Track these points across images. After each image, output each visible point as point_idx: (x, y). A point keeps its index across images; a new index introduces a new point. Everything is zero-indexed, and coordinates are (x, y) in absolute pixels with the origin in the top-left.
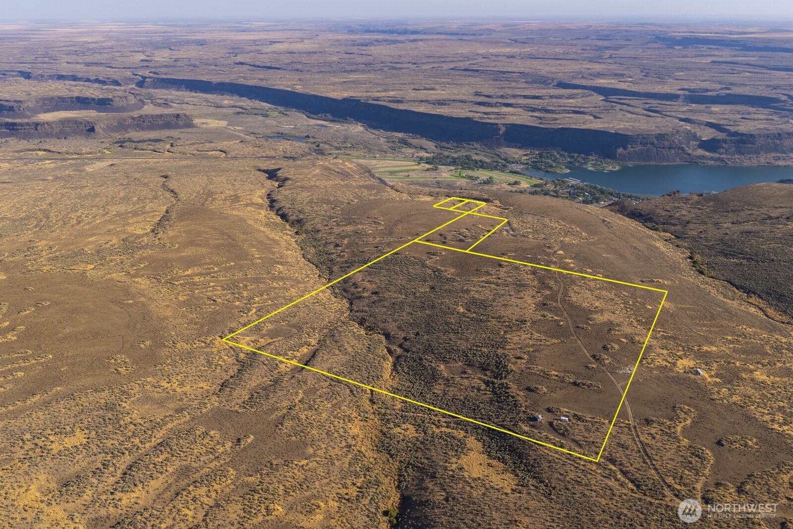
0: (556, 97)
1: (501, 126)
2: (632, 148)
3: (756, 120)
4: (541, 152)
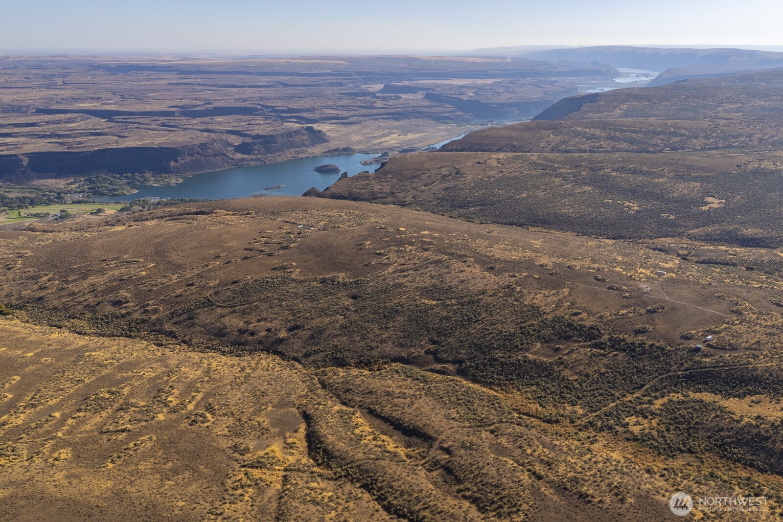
0: (54, 123)
1: (22, 157)
2: (182, 160)
3: (260, 125)
4: (87, 178)
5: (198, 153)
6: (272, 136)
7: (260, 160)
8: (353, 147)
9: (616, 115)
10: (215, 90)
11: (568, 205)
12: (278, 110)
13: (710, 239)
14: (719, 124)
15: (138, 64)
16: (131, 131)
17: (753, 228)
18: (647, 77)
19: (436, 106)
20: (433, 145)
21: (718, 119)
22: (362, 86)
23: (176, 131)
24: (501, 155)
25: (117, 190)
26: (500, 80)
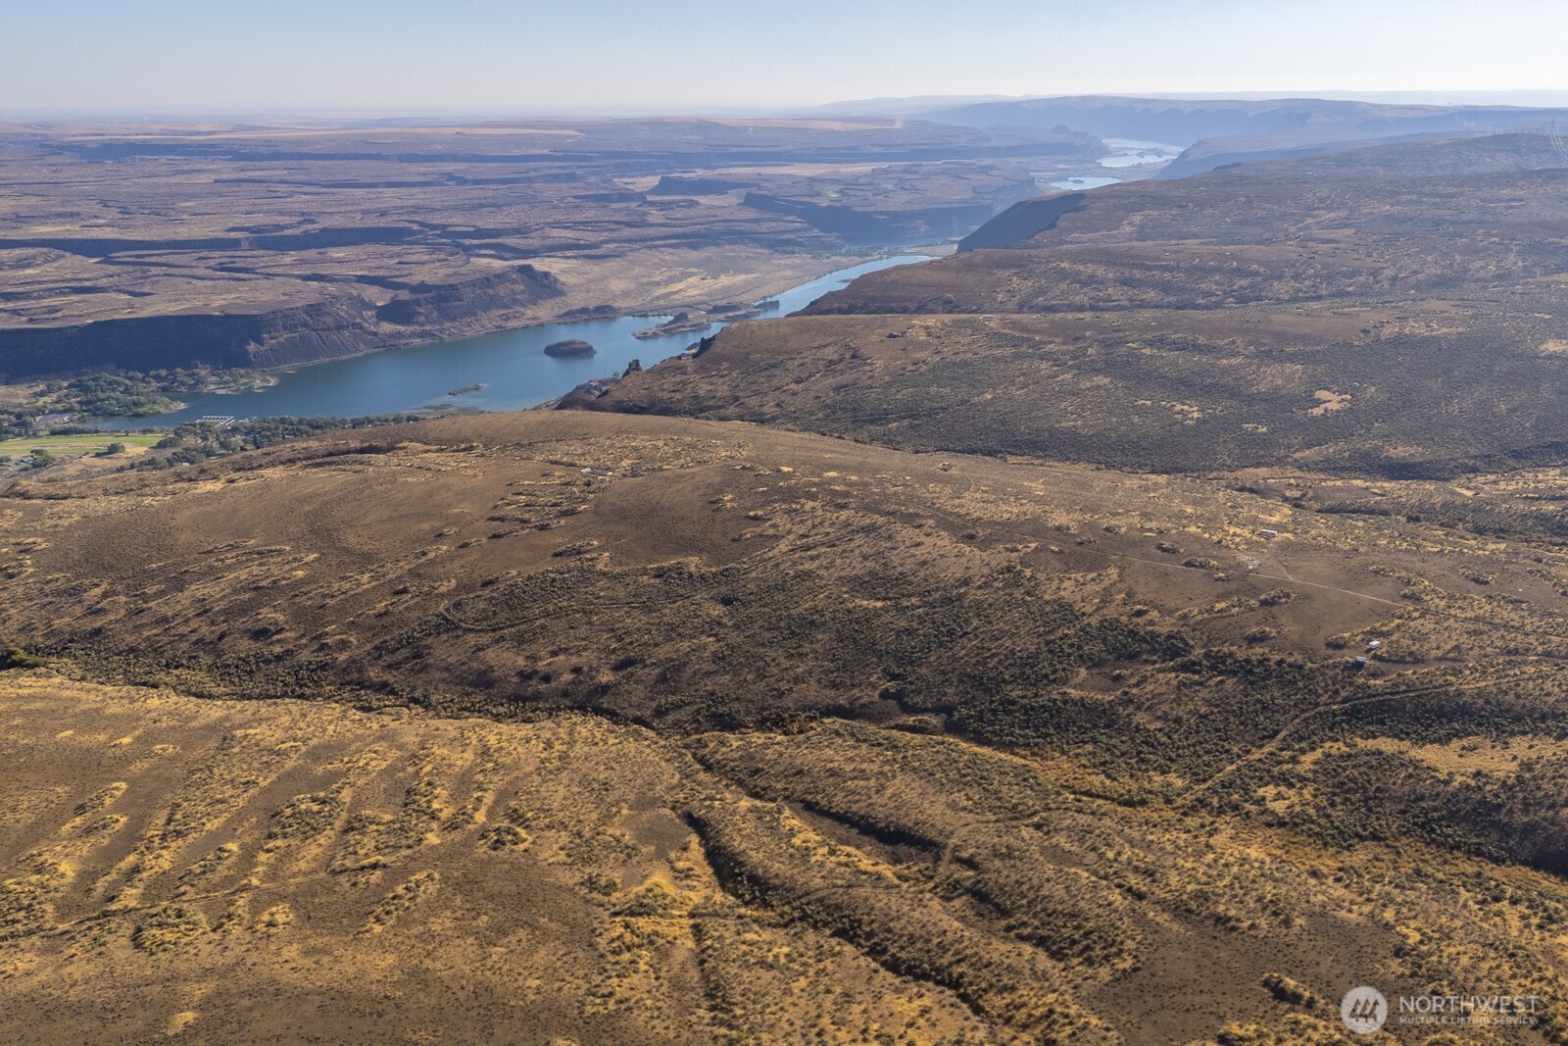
2: (271, 338)
3: (424, 263)
4: (73, 381)
5: (305, 325)
6: (452, 287)
7: (431, 334)
8: (616, 305)
9: (1123, 235)
10: (318, 194)
11: (1072, 414)
12: (454, 232)
13: (1334, 468)
14: (1316, 253)
15: (144, 141)
16: (157, 282)
17: (1406, 444)
18: (1159, 156)
19: (770, 220)
20: (771, 296)
21: (1312, 240)
22: (615, 180)
23: (250, 280)
24: (931, 321)
25: (143, 405)
26: (884, 165)
